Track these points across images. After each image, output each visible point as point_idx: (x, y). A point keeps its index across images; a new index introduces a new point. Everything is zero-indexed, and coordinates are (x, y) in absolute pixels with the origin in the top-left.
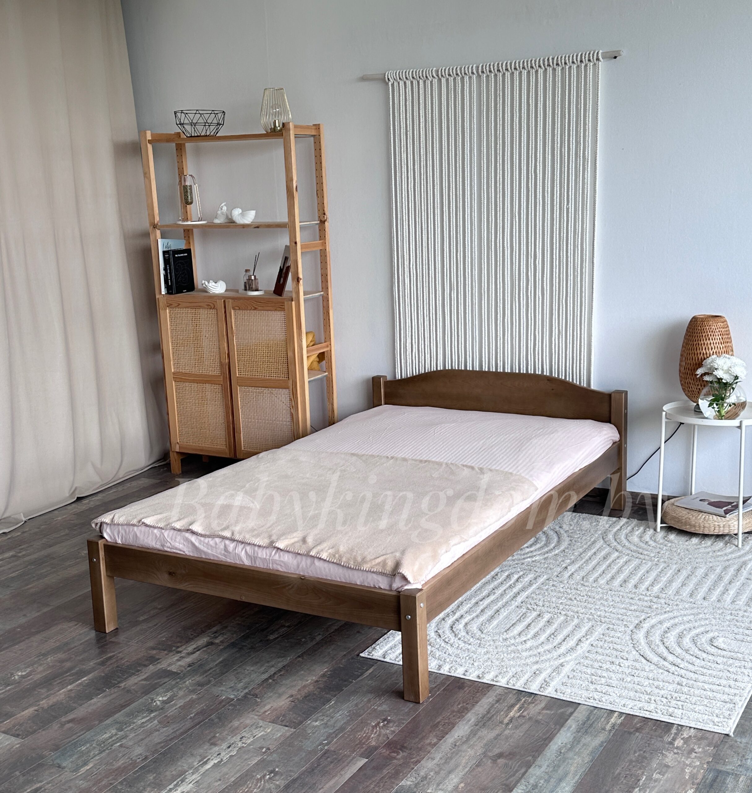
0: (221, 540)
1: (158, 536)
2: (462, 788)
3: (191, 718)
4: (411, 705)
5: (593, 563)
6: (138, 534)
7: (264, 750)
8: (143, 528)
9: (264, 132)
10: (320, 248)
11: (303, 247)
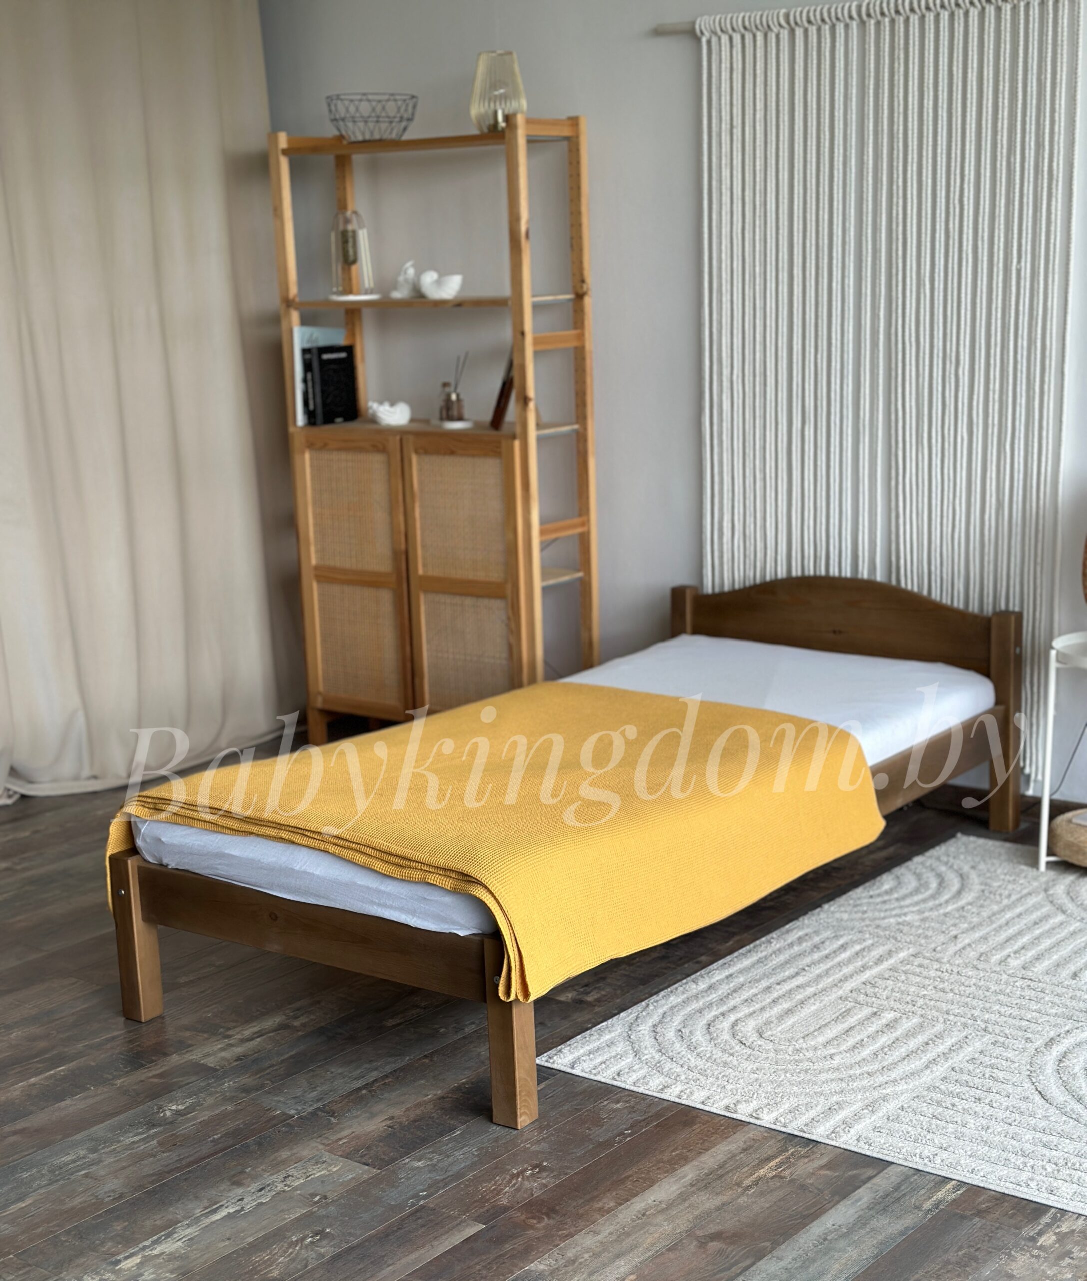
3: (214, 1140)
5: (1011, 931)
7: (317, 1199)
9: (475, 131)
10: (575, 344)
11: (536, 341)
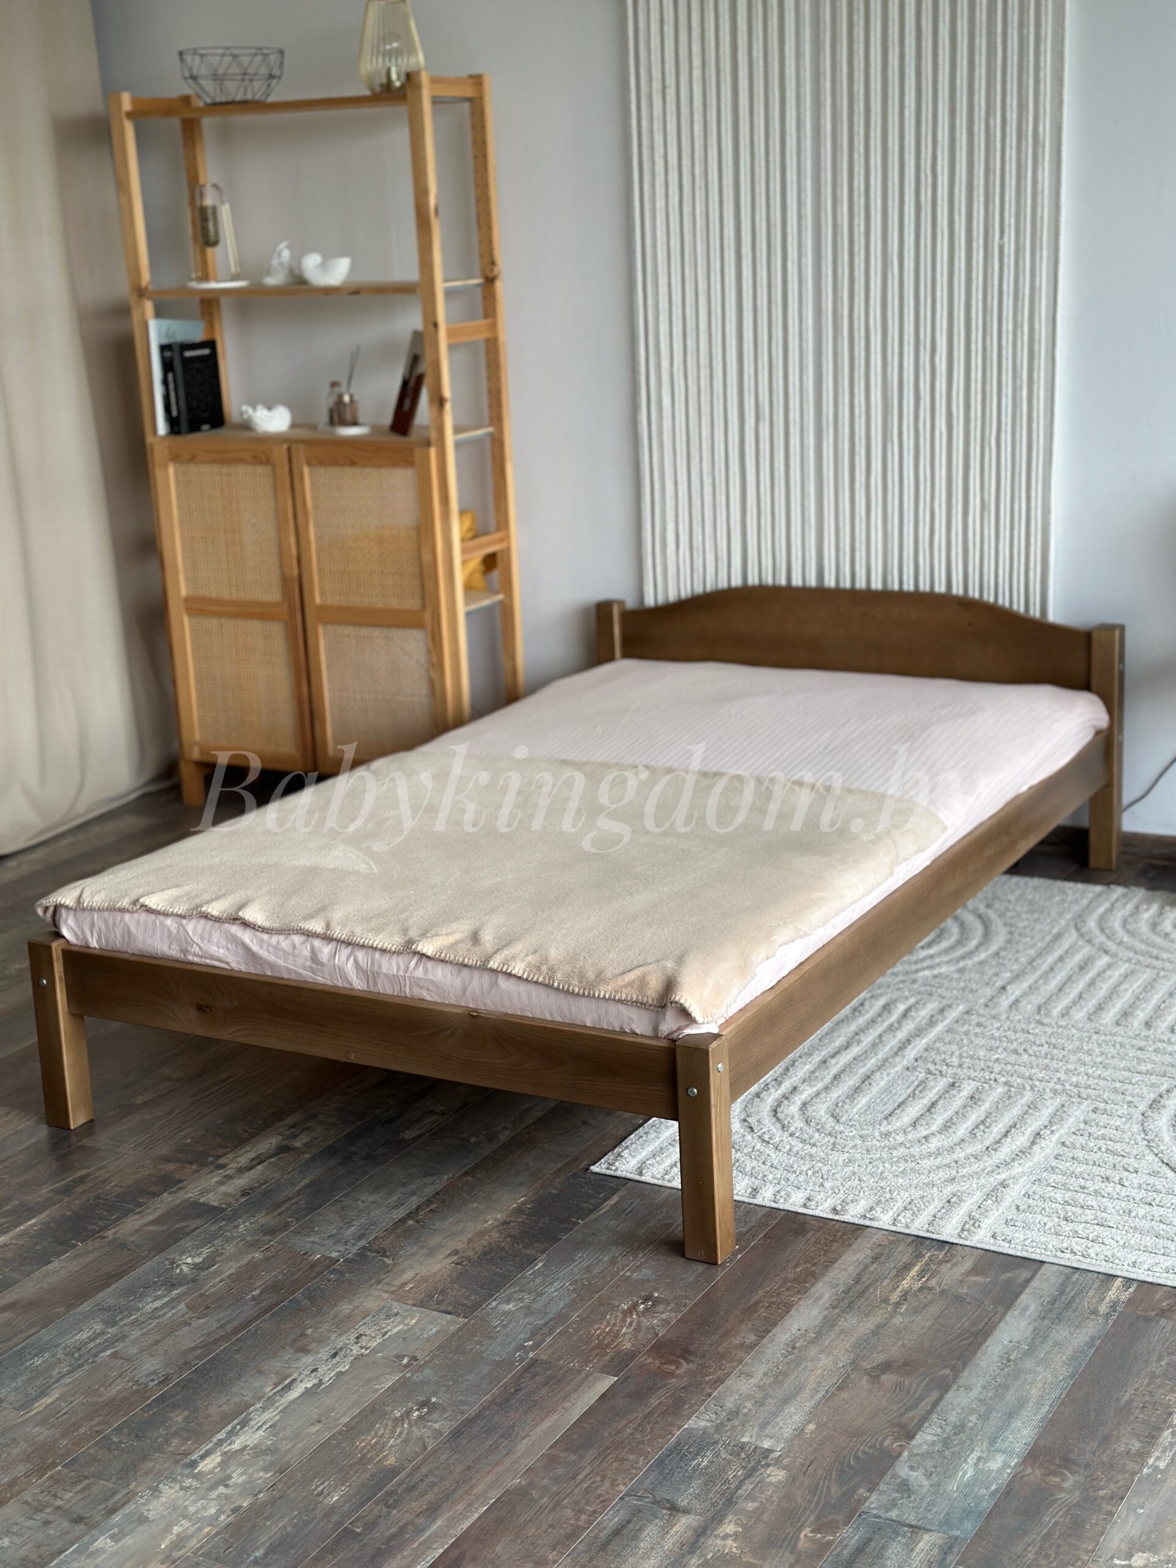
0: (303, 938)
1: (174, 931)
2: (812, 1432)
3: (253, 1298)
4: (700, 1268)
5: (1059, 978)
6: (133, 929)
7: (405, 1361)
8: (143, 916)
9: (367, 92)
10: (486, 335)
11: (450, 333)
